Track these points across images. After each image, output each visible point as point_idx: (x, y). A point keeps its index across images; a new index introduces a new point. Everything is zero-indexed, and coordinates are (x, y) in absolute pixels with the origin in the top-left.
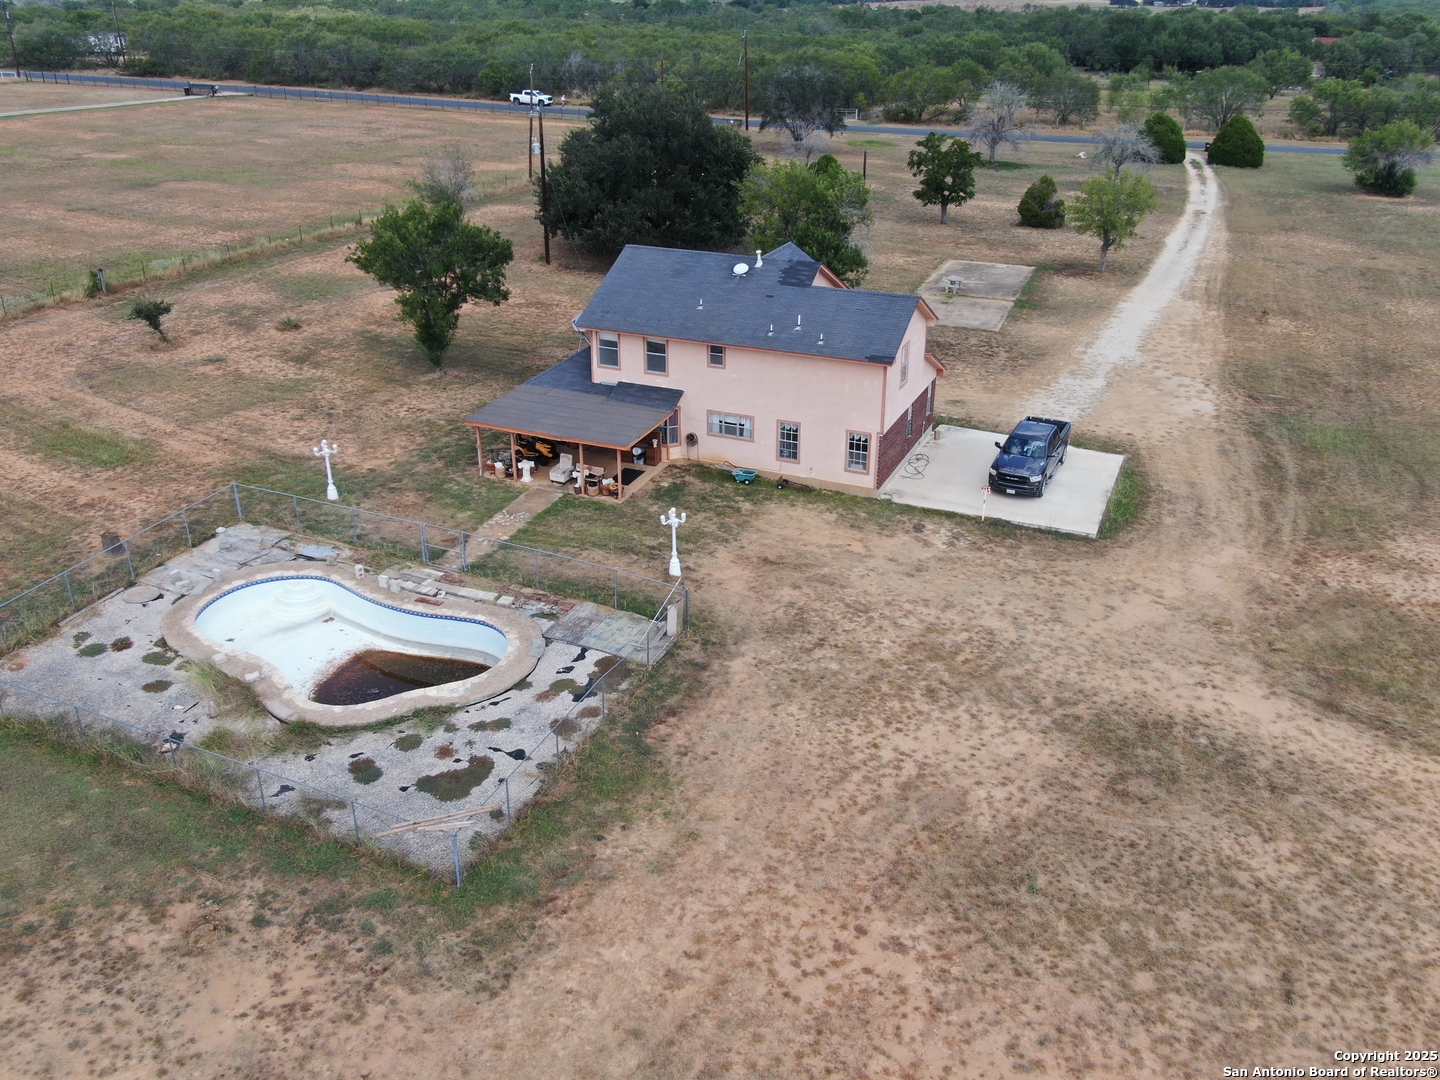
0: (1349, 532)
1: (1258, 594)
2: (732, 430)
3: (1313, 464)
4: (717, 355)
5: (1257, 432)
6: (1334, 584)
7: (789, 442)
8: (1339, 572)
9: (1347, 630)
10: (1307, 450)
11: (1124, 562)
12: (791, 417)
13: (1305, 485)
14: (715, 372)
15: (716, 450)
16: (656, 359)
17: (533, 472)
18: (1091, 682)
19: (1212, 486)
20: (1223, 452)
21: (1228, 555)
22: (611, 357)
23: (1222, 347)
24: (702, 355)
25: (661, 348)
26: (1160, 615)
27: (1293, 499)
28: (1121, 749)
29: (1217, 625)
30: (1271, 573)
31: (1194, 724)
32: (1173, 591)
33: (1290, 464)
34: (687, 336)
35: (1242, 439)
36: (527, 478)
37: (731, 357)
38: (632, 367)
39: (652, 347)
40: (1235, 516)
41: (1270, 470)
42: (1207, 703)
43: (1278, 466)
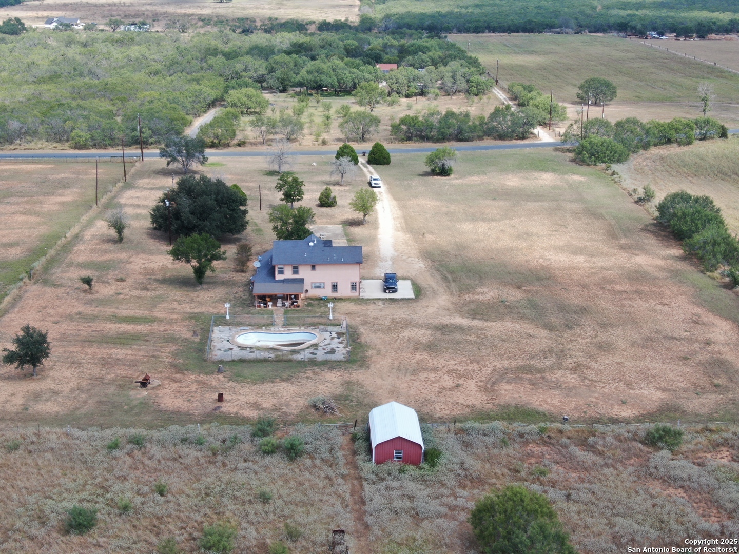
0: (468, 289)
1: (453, 303)
2: (318, 287)
3: (454, 276)
4: (313, 267)
5: (438, 270)
6: (468, 299)
7: (335, 287)
8: (468, 297)
9: (473, 306)
10: (452, 273)
11: (423, 302)
12: (335, 281)
13: (454, 281)
14: (313, 272)
15: (314, 293)
16: (296, 270)
17: (272, 306)
18: (430, 322)
19: (433, 284)
20: (432, 276)
21: (444, 297)
22: (281, 272)
23: (417, 247)
24: (310, 267)
25: (297, 268)
26: (437, 310)
27: (453, 284)
28: (441, 330)
29: (448, 310)
30: (455, 299)
31: (452, 325)
32: (436, 306)
33: (450, 278)
34: (305, 263)
35: (435, 272)
36: (270, 307)
37: (317, 267)
38: (288, 274)
39: (294, 268)
40: (442, 290)
41: (445, 278)
42: (452, 321)
43: (446, 277)
